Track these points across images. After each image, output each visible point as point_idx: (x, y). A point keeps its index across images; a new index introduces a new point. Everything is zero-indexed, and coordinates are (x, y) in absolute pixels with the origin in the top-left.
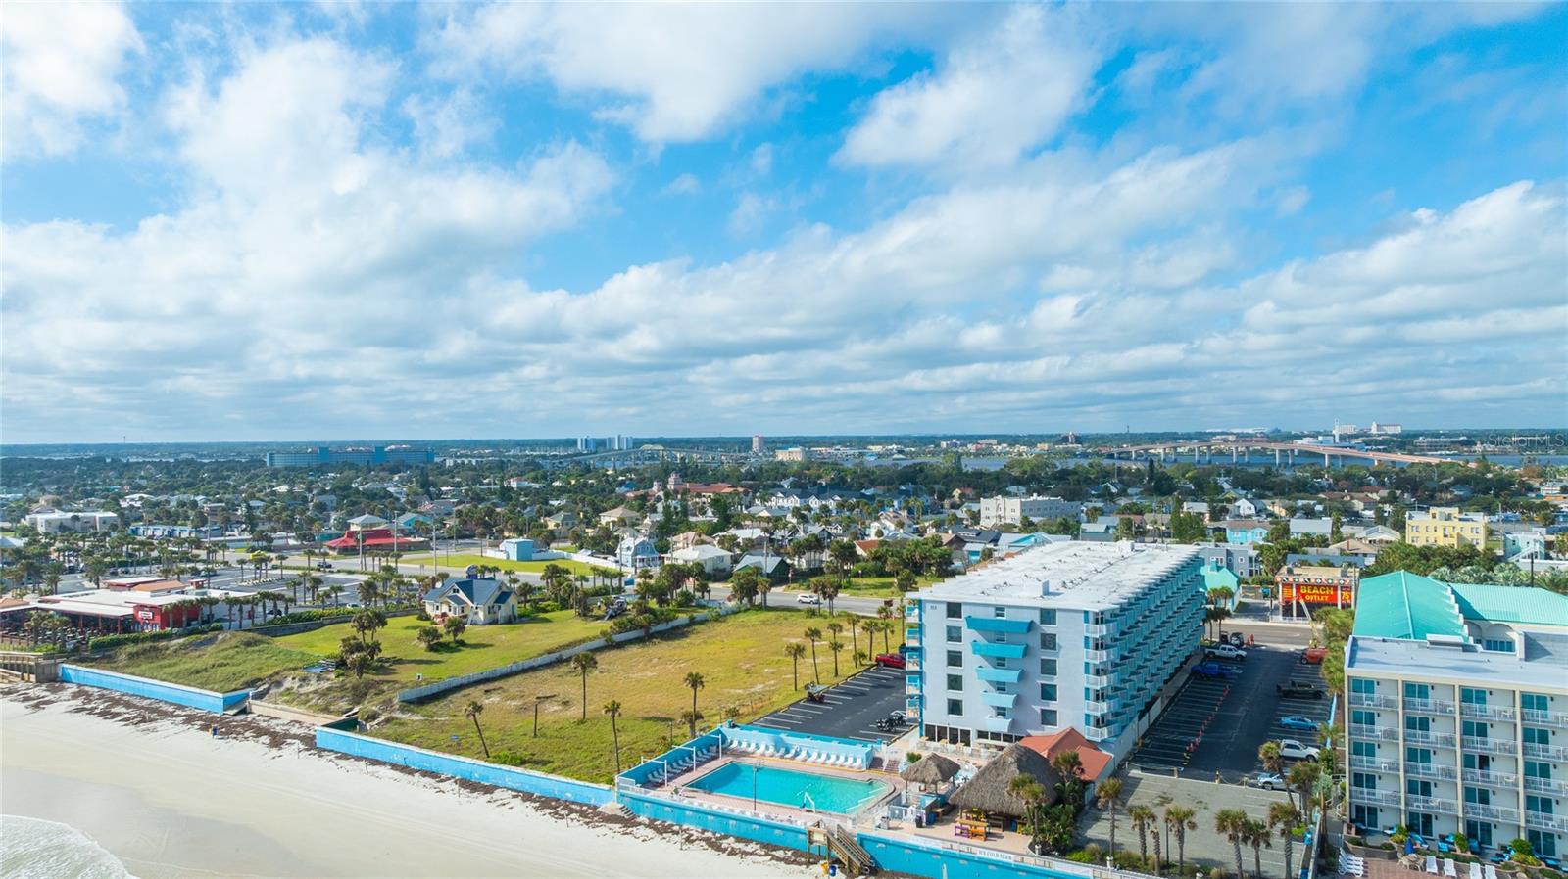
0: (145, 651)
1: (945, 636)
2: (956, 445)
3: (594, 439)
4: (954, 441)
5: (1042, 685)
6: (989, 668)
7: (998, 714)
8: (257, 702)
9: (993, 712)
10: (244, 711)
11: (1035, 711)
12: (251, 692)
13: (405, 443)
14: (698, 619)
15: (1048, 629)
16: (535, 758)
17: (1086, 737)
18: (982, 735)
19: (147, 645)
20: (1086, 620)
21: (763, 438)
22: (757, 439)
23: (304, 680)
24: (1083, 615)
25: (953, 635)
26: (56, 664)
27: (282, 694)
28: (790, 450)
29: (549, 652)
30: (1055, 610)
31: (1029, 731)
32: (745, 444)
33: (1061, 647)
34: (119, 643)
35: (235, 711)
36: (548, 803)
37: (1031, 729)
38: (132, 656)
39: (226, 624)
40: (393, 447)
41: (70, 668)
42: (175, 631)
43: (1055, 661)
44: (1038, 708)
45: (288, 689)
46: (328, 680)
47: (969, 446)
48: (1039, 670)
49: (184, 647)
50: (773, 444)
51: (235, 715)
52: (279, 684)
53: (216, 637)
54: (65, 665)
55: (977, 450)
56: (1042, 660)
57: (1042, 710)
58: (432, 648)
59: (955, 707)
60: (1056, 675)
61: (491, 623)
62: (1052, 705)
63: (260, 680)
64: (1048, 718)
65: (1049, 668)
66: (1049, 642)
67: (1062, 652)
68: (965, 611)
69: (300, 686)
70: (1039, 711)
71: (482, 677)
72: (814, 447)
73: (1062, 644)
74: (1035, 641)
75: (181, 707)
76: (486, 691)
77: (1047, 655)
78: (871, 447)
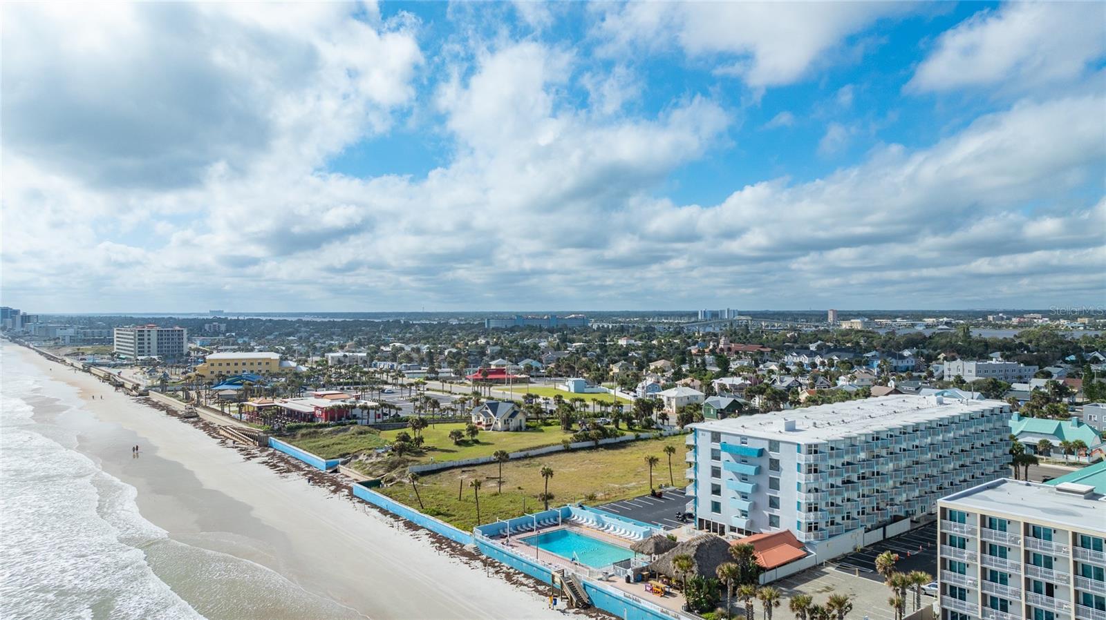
0: (310, 434)
1: (710, 456)
2: (1002, 319)
3: (710, 311)
4: (1001, 315)
5: (770, 496)
6: (737, 482)
7: (743, 515)
8: (342, 466)
9: (739, 514)
10: (336, 471)
11: (766, 516)
12: (341, 460)
13: (581, 313)
14: (641, 437)
15: (774, 455)
16: (449, 512)
17: (798, 538)
18: (733, 529)
19: (312, 430)
20: (799, 451)
21: (836, 311)
22: (831, 312)
23: (370, 455)
24: (796, 446)
25: (715, 456)
26: (268, 437)
27: (356, 463)
28: (852, 321)
29: (521, 451)
30: (779, 442)
31: (762, 530)
32: (823, 316)
33: (782, 469)
34: (300, 427)
35: (331, 471)
36: (440, 541)
37: (762, 528)
38: (303, 435)
39: (359, 421)
40: (573, 316)
41: (273, 440)
42: (332, 423)
43: (779, 479)
44: (767, 513)
45: (360, 461)
46: (383, 457)
47: (1014, 319)
48: (768, 485)
49: (331, 432)
50: (844, 316)
51: (330, 473)
52: (356, 457)
53: (349, 428)
54: (271, 438)
55: (1019, 322)
56: (770, 478)
57: (770, 515)
58: (457, 443)
59: (716, 507)
60: (779, 490)
61: (505, 431)
62: (776, 512)
63: (349, 454)
64: (774, 521)
65: (774, 484)
66: (775, 465)
67: (783, 472)
68: (723, 439)
69: (367, 459)
70: (768, 515)
71: (470, 462)
72: (878, 319)
73: (783, 468)
74: (765, 463)
75: (309, 466)
76: (463, 471)
77: (773, 475)
78: (925, 320)
